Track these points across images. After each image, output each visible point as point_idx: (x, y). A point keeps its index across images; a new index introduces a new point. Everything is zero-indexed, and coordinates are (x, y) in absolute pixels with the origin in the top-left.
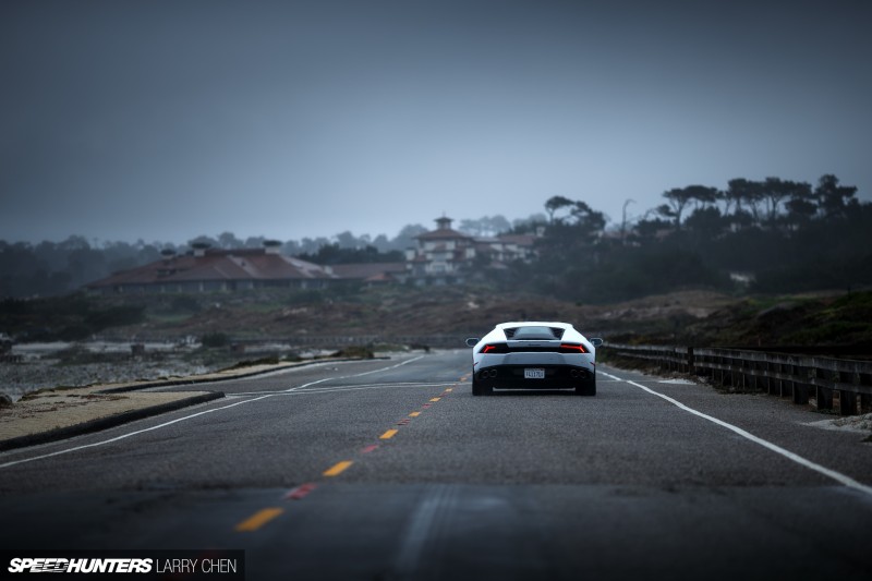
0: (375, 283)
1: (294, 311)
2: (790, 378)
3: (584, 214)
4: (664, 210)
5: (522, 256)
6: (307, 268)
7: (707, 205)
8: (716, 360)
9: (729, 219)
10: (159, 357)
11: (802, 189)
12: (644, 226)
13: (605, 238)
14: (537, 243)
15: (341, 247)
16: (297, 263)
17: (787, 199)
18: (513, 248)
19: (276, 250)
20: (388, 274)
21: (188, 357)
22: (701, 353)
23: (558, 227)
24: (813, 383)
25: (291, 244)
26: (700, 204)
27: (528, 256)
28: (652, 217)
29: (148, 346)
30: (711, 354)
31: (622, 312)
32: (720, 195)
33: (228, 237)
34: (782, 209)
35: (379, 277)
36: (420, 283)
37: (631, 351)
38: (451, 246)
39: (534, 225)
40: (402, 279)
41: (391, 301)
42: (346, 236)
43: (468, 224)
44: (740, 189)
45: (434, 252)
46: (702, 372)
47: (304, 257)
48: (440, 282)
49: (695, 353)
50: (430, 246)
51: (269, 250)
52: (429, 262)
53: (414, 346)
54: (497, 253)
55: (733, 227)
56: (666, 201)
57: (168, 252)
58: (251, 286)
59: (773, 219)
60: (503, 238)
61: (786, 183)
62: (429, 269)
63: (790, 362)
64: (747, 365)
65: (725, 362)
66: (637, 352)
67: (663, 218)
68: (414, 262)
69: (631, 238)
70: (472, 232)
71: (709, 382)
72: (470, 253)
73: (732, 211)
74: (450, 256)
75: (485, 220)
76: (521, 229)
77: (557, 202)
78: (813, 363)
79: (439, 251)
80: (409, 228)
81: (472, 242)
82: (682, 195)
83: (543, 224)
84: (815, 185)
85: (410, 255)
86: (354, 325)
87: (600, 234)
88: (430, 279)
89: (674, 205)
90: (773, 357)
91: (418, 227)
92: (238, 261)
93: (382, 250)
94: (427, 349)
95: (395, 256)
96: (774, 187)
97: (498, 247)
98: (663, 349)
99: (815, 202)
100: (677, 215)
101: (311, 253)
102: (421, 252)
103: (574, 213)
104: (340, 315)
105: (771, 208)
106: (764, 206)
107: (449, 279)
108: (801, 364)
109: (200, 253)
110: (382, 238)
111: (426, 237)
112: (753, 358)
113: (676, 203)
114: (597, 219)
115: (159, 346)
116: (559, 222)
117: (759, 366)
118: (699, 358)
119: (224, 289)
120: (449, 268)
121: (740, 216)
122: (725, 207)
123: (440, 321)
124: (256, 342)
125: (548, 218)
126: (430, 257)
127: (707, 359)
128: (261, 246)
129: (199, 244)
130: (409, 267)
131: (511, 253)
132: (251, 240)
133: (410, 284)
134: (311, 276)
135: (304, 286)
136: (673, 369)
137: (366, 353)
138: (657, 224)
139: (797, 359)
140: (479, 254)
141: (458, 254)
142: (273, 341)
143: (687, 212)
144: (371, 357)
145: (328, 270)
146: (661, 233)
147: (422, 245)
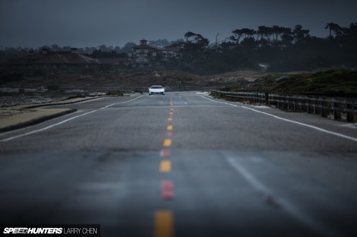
0: (115, 66)
1: (85, 77)
2: (320, 106)
3: (200, 39)
4: (233, 38)
5: (175, 56)
6: (88, 59)
7: (249, 36)
8: (280, 99)
9: (258, 42)
10: (31, 95)
11: (288, 30)
12: (224, 44)
13: (208, 49)
14: (181, 51)
15: (102, 51)
16: (84, 57)
17: (282, 34)
18: (171, 52)
19: (76, 52)
20: (121, 62)
21: (43, 95)
22: (272, 95)
23: (189, 44)
24: (332, 108)
25: (81, 49)
26: (247, 36)
27: (177, 56)
28: (227, 41)
29: (26, 90)
30: (277, 96)
31: (218, 79)
32: (255, 33)
33: (55, 46)
34: (280, 39)
35: (117, 64)
36: (134, 66)
37: (233, 94)
38: (146, 51)
39: (180, 43)
40: (127, 64)
41: (123, 73)
42: (103, 46)
43: (152, 42)
44: (263, 30)
45: (139, 54)
46: (272, 103)
47: (87, 55)
48: (142, 66)
49: (269, 95)
50: (138, 51)
51: (73, 52)
52: (138, 58)
53: (136, 91)
54: (165, 54)
55: (260, 45)
56: (233, 34)
57: (32, 52)
58: (65, 66)
59: (276, 42)
60: (167, 48)
61: (281, 28)
62: (138, 60)
63: (320, 99)
64: (296, 100)
65: (285, 99)
66: (236, 95)
67: (232, 41)
68: (131, 58)
69: (219, 49)
70: (154, 46)
71: (277, 107)
72: (154, 54)
73: (259, 39)
74: (146, 55)
75: (159, 41)
76: (174, 45)
77: (190, 34)
78: (333, 100)
79: (142, 53)
80: (129, 44)
81: (155, 50)
82: (240, 32)
83: (183, 43)
84: (293, 29)
85: (130, 55)
86: (109, 83)
87: (207, 47)
88: (138, 65)
89: (236, 36)
90: (311, 97)
91: (132, 43)
92: (60, 56)
93: (118, 53)
94: (141, 92)
95: (124, 55)
96: (276, 30)
97: (166, 52)
98: (251, 93)
99: (293, 36)
100: (238, 40)
101: (89, 53)
102: (134, 54)
103: (196, 39)
104: (103, 79)
105: (275, 38)
106: (272, 37)
107: (146, 64)
108: (326, 100)
109: (45, 52)
110: (117, 48)
111: (136, 48)
112: (300, 98)
113: (237, 35)
114: (205, 41)
115: (30, 90)
116: (190, 42)
117: (302, 101)
118: (271, 98)
119: (55, 67)
120: (146, 60)
121: (263, 41)
122: (256, 37)
123: (144, 81)
124: (69, 89)
125: (185, 41)
126: (138, 55)
127: (275, 98)
128: (69, 50)
129: (44, 49)
130: (129, 59)
131: (171, 55)
132: (65, 48)
133: (130, 66)
134: (90, 62)
135: (87, 66)
136: (256, 102)
137: (120, 93)
138: (229, 44)
139: (324, 99)
140: (158, 55)
141: (149, 55)
142: (76, 89)
143: (241, 39)
144: (122, 95)
145: (97, 60)
146: (231, 47)
147: (135, 51)
